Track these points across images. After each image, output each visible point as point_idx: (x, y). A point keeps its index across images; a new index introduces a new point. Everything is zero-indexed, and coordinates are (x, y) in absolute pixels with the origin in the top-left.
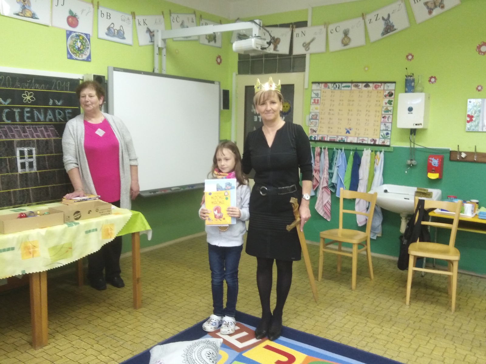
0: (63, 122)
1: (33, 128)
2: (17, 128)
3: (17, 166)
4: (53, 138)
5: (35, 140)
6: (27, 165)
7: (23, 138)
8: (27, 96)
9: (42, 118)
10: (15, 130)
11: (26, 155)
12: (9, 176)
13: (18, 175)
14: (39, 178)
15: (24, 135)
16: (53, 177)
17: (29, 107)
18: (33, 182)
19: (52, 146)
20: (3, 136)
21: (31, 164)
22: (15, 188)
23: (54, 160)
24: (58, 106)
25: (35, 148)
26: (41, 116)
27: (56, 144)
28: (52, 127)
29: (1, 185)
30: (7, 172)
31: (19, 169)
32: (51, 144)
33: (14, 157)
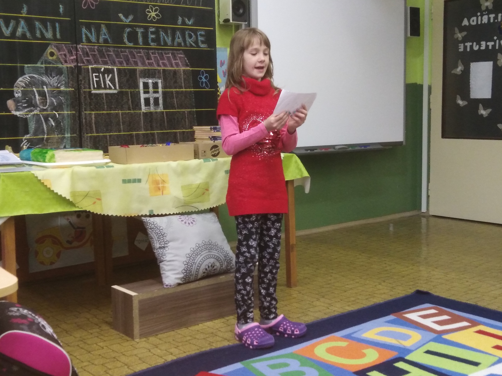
0: (194, 47)
1: (158, 53)
2: (140, 52)
3: (140, 102)
4: (182, 68)
5: (161, 70)
6: (152, 101)
7: (146, 66)
8: (151, 12)
9: (169, 41)
10: (138, 56)
11: (151, 89)
12: (132, 114)
13: (142, 113)
14: (166, 120)
15: (148, 62)
16: (183, 120)
17: (154, 27)
18: (159, 125)
19: (181, 79)
20: (124, 62)
21: (156, 100)
22: (138, 131)
23: (183, 98)
24: (188, 25)
25: (161, 80)
26: (168, 39)
27: (185, 76)
28: (181, 54)
29: (121, 125)
30: (129, 109)
31: (142, 106)
32: (180, 76)
33: (137, 90)
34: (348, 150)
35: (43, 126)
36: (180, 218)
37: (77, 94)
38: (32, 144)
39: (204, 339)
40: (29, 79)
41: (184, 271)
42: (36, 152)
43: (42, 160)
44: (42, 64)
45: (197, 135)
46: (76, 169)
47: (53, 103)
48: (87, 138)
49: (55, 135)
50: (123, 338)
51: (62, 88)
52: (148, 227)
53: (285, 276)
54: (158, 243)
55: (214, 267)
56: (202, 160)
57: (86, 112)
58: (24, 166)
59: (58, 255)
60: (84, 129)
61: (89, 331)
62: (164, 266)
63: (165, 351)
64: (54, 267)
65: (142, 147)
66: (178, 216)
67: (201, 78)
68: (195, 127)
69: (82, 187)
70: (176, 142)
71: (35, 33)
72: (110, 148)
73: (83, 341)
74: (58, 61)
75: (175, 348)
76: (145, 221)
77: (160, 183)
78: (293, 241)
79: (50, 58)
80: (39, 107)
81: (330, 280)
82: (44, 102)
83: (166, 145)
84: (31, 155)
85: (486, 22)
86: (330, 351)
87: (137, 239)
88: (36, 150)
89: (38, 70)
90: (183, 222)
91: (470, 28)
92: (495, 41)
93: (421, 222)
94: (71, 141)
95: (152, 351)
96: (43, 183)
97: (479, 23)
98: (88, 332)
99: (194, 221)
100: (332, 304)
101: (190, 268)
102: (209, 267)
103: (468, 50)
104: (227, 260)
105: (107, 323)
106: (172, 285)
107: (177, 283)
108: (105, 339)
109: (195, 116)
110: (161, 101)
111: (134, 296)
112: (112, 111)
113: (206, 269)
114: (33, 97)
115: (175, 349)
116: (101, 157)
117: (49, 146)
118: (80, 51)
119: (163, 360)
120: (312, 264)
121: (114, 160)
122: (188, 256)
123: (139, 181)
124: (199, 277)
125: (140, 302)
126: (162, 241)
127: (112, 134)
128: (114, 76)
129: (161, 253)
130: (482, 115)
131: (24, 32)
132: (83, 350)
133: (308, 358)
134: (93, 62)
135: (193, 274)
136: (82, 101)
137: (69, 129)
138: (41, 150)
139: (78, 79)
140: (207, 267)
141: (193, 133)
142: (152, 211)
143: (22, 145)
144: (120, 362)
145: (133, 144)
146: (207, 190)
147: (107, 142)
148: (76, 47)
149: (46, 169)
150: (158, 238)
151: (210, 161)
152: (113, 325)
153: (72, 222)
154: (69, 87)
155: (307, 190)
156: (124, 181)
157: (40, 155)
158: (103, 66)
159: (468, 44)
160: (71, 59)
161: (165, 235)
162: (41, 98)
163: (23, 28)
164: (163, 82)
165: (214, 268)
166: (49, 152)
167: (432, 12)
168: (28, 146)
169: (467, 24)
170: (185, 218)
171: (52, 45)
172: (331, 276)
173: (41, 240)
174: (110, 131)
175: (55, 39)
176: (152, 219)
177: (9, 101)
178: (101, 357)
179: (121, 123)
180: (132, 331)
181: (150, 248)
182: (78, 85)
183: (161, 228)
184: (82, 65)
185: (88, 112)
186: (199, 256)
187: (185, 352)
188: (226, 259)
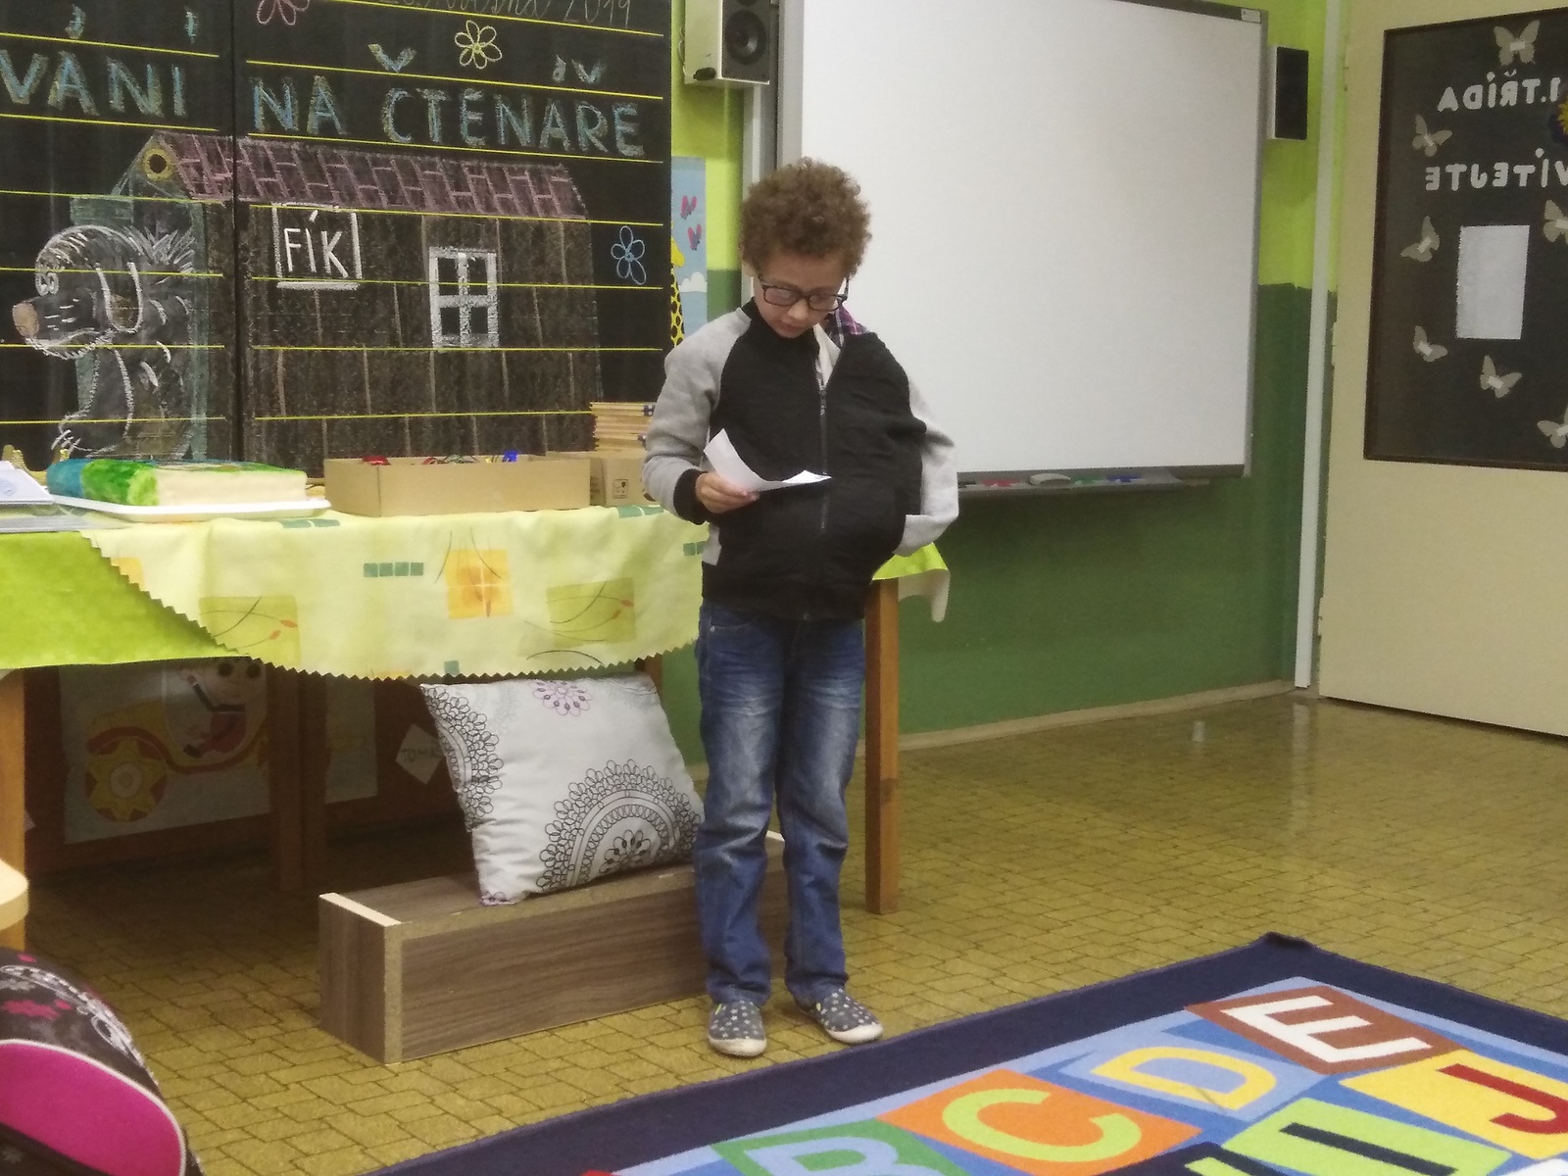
0: (601, 154)
1: (487, 168)
2: (432, 166)
3: (429, 320)
4: (563, 219)
5: (498, 222)
6: (464, 320)
7: (450, 209)
8: (472, 40)
9: (524, 131)
10: (425, 176)
11: (463, 282)
12: (400, 358)
13: (432, 354)
14: (506, 377)
15: (457, 198)
16: (560, 380)
17: (477, 87)
18: (483, 392)
19: (558, 253)
20: (383, 196)
21: (479, 316)
22: (418, 409)
23: (564, 311)
24: (585, 86)
25: (497, 252)
26: (522, 126)
27: (571, 245)
28: (559, 173)
29: (368, 391)
30: (394, 342)
31: (434, 333)
32: (555, 242)
33: (420, 283)
34: (1071, 486)
35: (123, 388)
36: (539, 689)
37: (233, 290)
38: (88, 442)
39: (602, 1068)
40: (85, 239)
41: (546, 856)
42: (98, 471)
43: (114, 497)
44: (125, 193)
45: (601, 430)
46: (222, 527)
47: (156, 316)
48: (259, 428)
49: (158, 414)
50: (350, 1058)
51: (187, 272)
52: (441, 712)
53: (863, 877)
54: (469, 765)
55: (639, 844)
56: (614, 511)
57: (258, 347)
58: (59, 513)
59: (157, 790)
60: (251, 401)
61: (247, 1033)
62: (486, 838)
63: (479, 1103)
64: (142, 826)
65: (429, 466)
66: (534, 684)
67: (620, 252)
68: (596, 405)
69: (236, 585)
70: (536, 449)
71: (107, 98)
72: (330, 464)
73: (227, 1063)
74: (176, 184)
75: (512, 1093)
76: (431, 694)
77: (482, 576)
78: (889, 768)
79: (152, 176)
80: (112, 328)
81: (1003, 893)
82: (128, 314)
83: (504, 461)
84: (82, 481)
85: (1513, 103)
86: (992, 1117)
87: (403, 747)
88: (95, 465)
89: (114, 213)
90: (550, 703)
91: (1461, 119)
92: (1538, 164)
93: (1291, 720)
94: (209, 436)
95: (439, 1100)
96: (117, 569)
97: (1491, 104)
98: (244, 1036)
99: (584, 700)
100: (1004, 971)
101: (567, 847)
102: (624, 843)
103: (1455, 186)
104: (681, 824)
105: (302, 1008)
106: (508, 898)
107: (525, 892)
108: (294, 1058)
109: (598, 367)
110: (492, 320)
111: (390, 928)
112: (339, 346)
113: (616, 851)
114: (94, 296)
115: (510, 1097)
116: (302, 492)
117: (141, 450)
118: (246, 156)
119: (473, 1132)
120: (948, 840)
121: (343, 503)
122: (560, 807)
123: (418, 569)
124: (594, 873)
125: (409, 947)
126: (483, 758)
127: (336, 417)
128: (350, 234)
129: (478, 796)
130: (1491, 391)
131: (74, 92)
132: (224, 1094)
133: (925, 1140)
134: (285, 191)
135: (574, 866)
136: (248, 313)
137: (204, 399)
138: (113, 462)
139: (236, 243)
140: (619, 844)
141: (590, 422)
142: (454, 664)
143: (55, 443)
144: (338, 1132)
145: (401, 453)
146: (628, 603)
147: (320, 441)
148: (235, 143)
149: (126, 524)
150: (470, 749)
151: (639, 515)
152: (321, 1016)
153: (204, 689)
154: (207, 268)
155: (939, 612)
156: (371, 570)
157: (112, 481)
158: (315, 205)
159: (1456, 170)
160: (217, 182)
161: (493, 740)
162: (119, 298)
163: (70, 81)
164: (500, 257)
165: (641, 849)
166: (138, 472)
167: (1347, 64)
168: (73, 447)
169: (1455, 107)
170: (557, 690)
171: (158, 134)
172: (1005, 881)
173: (103, 744)
174: (330, 407)
175: (169, 115)
176: (453, 691)
177: (20, 305)
178: (279, 1115)
179: (367, 386)
180: (380, 1038)
181: (443, 779)
182: (237, 261)
183: (481, 719)
184: (249, 199)
185: (263, 348)
186: (596, 809)
187: (541, 1109)
188: (678, 822)
